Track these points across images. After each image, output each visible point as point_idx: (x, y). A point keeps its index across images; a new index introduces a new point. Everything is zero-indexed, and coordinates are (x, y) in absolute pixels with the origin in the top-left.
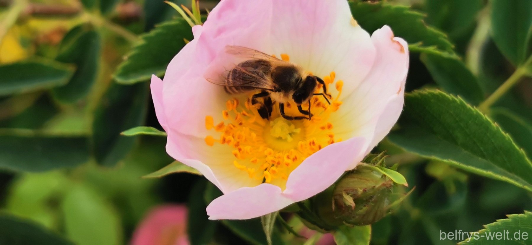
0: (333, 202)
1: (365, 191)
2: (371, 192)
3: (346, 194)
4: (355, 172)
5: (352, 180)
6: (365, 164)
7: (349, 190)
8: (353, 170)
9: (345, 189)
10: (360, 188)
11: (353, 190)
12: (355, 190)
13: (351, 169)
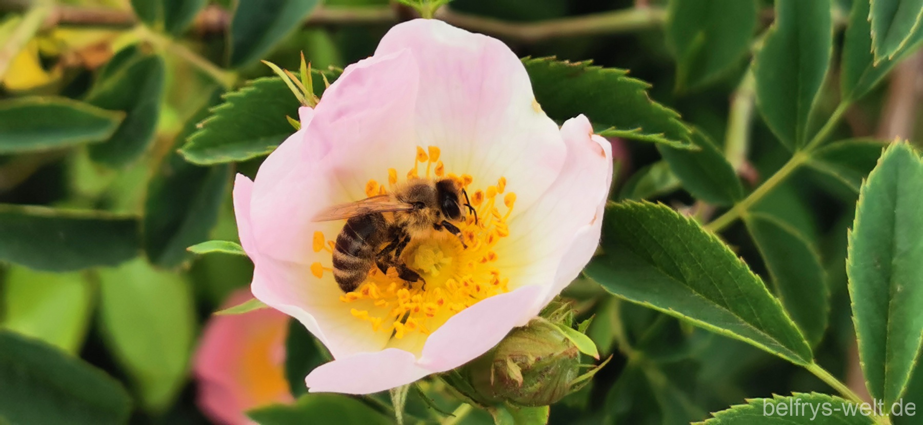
0: (493, 370)
1: (538, 359)
2: (547, 361)
3: (512, 362)
4: (526, 330)
5: (520, 340)
6: (542, 319)
7: (517, 355)
8: (523, 328)
9: (510, 353)
10: (532, 354)
11: (522, 356)
12: (525, 356)
13: (521, 325)
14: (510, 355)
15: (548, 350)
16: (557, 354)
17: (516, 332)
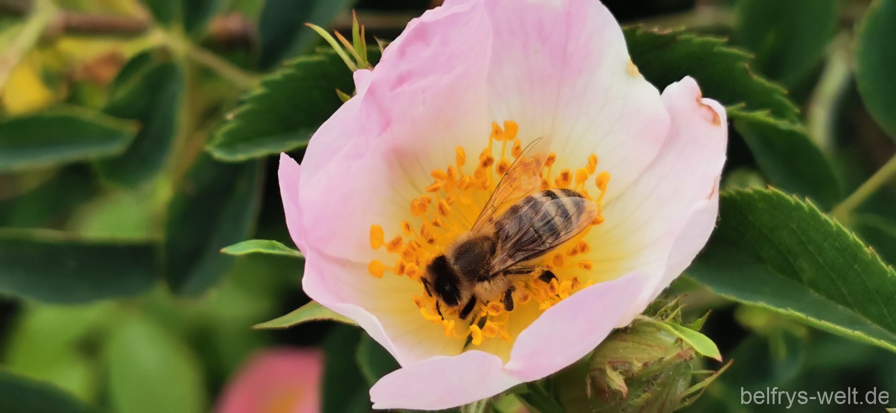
0: (589, 382)
1: (645, 365)
2: (657, 368)
3: (612, 370)
4: (629, 331)
5: (622, 344)
6: (647, 318)
7: (617, 362)
8: (626, 328)
9: (609, 360)
10: (636, 359)
11: (624, 363)
12: (627, 362)
13: (622, 325)
14: (610, 363)
15: (656, 354)
16: (667, 358)
17: (617, 334)
